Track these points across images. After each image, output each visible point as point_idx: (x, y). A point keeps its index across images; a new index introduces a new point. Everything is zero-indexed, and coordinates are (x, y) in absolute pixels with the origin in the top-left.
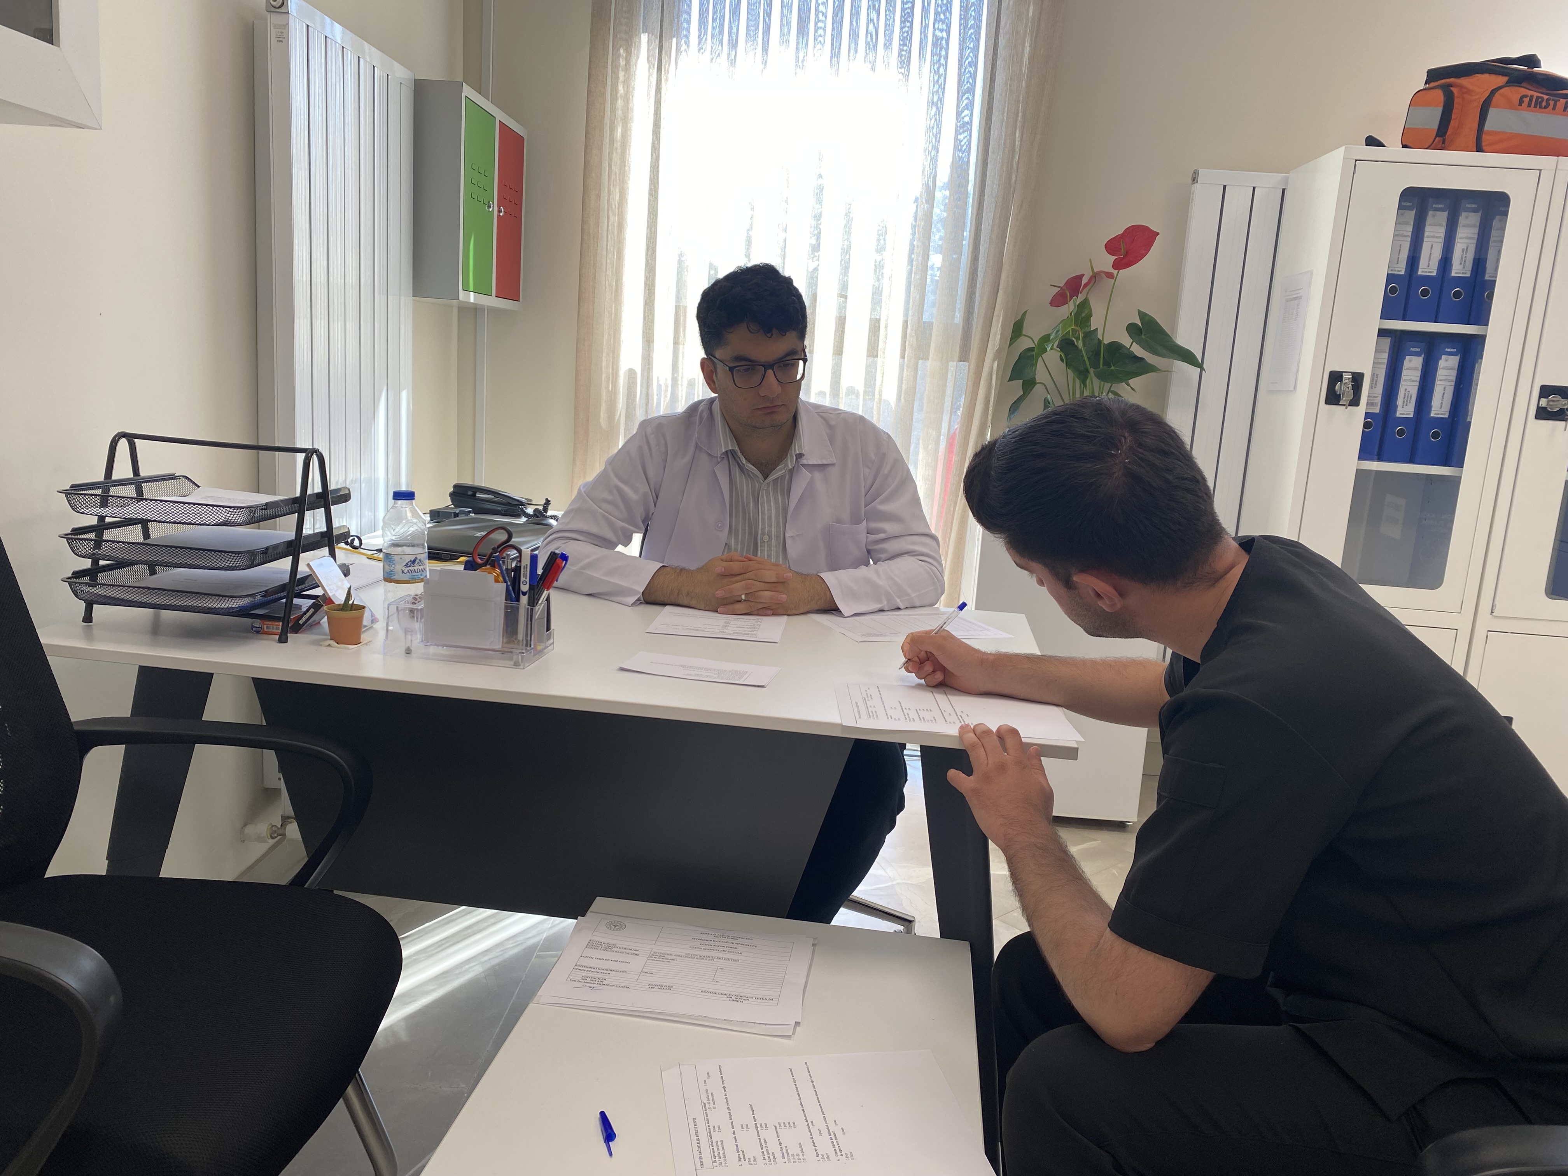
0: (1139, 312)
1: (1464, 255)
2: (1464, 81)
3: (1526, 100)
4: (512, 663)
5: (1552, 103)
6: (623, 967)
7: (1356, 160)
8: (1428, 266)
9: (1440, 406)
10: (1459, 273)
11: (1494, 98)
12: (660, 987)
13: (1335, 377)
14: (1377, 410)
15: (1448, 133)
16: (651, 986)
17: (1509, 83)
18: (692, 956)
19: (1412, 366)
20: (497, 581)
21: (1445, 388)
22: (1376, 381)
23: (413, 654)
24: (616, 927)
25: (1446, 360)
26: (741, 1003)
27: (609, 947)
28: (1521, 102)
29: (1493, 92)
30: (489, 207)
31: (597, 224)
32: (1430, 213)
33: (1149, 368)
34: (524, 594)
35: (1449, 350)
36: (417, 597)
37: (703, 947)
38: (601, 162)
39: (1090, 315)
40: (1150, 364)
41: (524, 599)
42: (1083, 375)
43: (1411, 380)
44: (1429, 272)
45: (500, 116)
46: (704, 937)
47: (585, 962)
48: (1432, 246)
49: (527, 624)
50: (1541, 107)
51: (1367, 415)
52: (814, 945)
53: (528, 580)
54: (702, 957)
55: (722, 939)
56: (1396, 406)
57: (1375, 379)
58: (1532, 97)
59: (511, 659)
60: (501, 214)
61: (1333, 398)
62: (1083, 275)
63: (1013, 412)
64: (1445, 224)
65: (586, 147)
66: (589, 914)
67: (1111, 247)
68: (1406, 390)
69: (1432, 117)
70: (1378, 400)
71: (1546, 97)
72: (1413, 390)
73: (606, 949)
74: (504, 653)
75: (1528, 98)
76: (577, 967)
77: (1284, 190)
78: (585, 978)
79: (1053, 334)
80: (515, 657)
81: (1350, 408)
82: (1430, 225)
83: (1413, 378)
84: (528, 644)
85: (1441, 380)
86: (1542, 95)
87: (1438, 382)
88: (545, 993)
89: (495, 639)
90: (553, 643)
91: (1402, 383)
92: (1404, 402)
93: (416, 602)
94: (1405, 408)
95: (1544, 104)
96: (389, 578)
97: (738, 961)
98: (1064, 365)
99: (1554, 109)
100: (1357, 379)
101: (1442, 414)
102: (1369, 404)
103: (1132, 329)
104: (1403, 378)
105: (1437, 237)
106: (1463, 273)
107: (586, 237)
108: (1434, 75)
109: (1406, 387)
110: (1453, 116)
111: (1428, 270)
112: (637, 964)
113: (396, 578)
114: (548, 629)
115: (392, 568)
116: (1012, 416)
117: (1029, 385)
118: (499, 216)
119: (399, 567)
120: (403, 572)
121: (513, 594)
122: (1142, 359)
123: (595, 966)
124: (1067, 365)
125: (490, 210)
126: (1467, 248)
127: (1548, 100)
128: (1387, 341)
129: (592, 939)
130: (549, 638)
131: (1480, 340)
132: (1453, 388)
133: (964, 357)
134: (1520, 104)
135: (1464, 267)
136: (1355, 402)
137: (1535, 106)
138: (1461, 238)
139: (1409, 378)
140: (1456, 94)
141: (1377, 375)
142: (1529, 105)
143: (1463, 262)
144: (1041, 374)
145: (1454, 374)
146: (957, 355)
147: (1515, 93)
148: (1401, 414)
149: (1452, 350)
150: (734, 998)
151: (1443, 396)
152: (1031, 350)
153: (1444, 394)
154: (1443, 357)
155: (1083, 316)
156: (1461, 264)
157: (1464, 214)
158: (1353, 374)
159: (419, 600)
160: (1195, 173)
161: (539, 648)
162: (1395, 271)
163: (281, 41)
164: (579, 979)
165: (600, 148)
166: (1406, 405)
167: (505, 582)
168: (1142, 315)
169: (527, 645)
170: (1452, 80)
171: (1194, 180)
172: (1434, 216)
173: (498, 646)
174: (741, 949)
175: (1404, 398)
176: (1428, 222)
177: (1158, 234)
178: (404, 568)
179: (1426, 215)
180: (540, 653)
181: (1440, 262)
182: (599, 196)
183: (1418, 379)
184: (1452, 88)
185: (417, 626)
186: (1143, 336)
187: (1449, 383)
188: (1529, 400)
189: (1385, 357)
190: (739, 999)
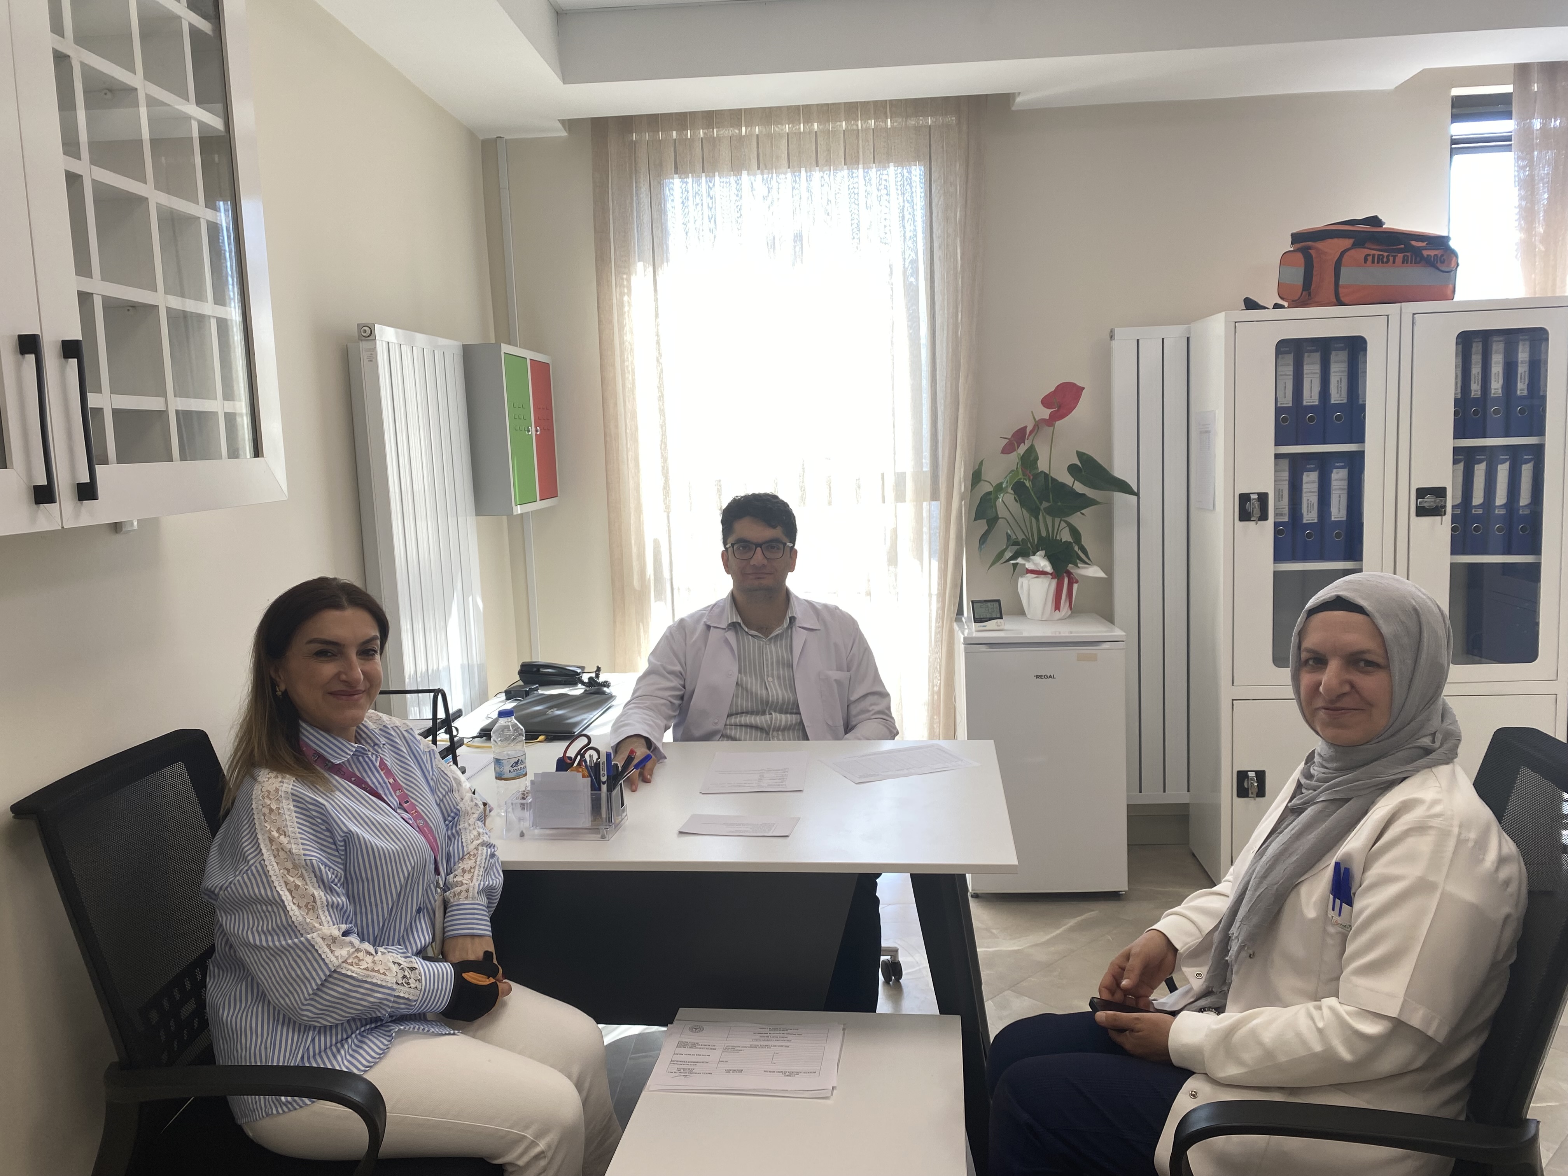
0: (1077, 452)
1: (1339, 386)
2: (1319, 245)
3: (1370, 259)
4: (599, 836)
5: (1391, 258)
6: (706, 1059)
7: (1236, 322)
8: (1311, 396)
9: (1338, 511)
10: (1337, 400)
11: (1343, 260)
12: (734, 1071)
13: (1244, 498)
14: (1286, 519)
15: (1313, 287)
16: (728, 1071)
17: (1354, 246)
18: (755, 1047)
19: (1310, 481)
20: (584, 776)
21: (1340, 496)
22: (1282, 495)
23: (526, 836)
24: (697, 1029)
25: (1337, 473)
26: (793, 1078)
27: (694, 1045)
28: (1366, 260)
29: (1343, 253)
30: (529, 431)
31: (617, 427)
32: (1306, 355)
33: (1090, 502)
34: (604, 783)
35: (1338, 464)
36: (525, 793)
37: (762, 1038)
38: (614, 377)
39: (1037, 459)
40: (1089, 498)
41: (604, 787)
42: (1034, 512)
43: (1311, 492)
44: (1312, 402)
45: (529, 355)
46: (762, 1031)
47: (676, 1058)
48: (1311, 381)
49: (608, 805)
50: (1383, 263)
51: (1276, 525)
52: (844, 1029)
53: (606, 773)
54: (762, 1047)
55: (775, 1032)
56: (1302, 515)
57: (1281, 493)
58: (1374, 255)
59: (598, 833)
60: (538, 433)
61: (1245, 515)
62: (1026, 427)
63: (983, 543)
64: (1319, 362)
65: (601, 365)
66: (675, 1022)
67: (1046, 402)
68: (1308, 500)
69: (1297, 275)
70: (1286, 510)
71: (1386, 254)
72: (1314, 499)
73: (691, 1047)
74: (594, 829)
75: (1371, 257)
76: (673, 1062)
77: (1188, 338)
78: (679, 1070)
79: (1005, 483)
80: (601, 831)
81: (1260, 523)
82: (1307, 364)
83: (1313, 490)
84: (610, 820)
85: (1335, 490)
86: (1381, 253)
87: (1333, 492)
88: (651, 1083)
89: (585, 820)
90: (627, 815)
91: (1304, 495)
92: (1308, 510)
93: (525, 797)
94: (1310, 515)
95: (1385, 260)
96: (499, 777)
97: (788, 1047)
98: (1018, 505)
99: (1394, 262)
100: (1263, 498)
101: (1341, 518)
102: (1276, 515)
103: (1072, 469)
104: (1304, 490)
105: (1314, 373)
106: (1341, 400)
107: (608, 439)
108: (1296, 238)
109: (1308, 498)
110: (1314, 273)
111: (1311, 401)
112: (715, 1055)
113: (505, 776)
114: (623, 805)
115: (501, 770)
116: (982, 547)
117: (992, 522)
118: (536, 435)
119: (507, 768)
120: (510, 771)
121: (596, 786)
122: (1084, 495)
123: (685, 1060)
124: (1021, 505)
125: (530, 433)
126: (1341, 380)
127: (1388, 256)
128: (1285, 463)
129: (680, 1040)
130: (623, 811)
131: (1361, 454)
132: (1346, 495)
133: (935, 497)
134: (1365, 262)
135: (1340, 396)
136: (1264, 517)
137: (1378, 263)
138: (1335, 372)
139: (1308, 490)
140: (1314, 255)
141: (1282, 490)
142: (1373, 262)
143: (1339, 391)
144: (1002, 511)
145: (1344, 484)
146: (929, 494)
147: (1359, 253)
148: (1307, 520)
149: (1341, 464)
150: (787, 1074)
151: (1339, 503)
152: (989, 493)
153: (1340, 501)
154: (1335, 471)
155: (1029, 460)
156: (1338, 393)
157: (1334, 353)
158: (1259, 494)
159: (526, 795)
160: (1111, 331)
161: (617, 821)
162: (1284, 404)
163: (371, 361)
164: (675, 1071)
165: (614, 366)
166: (1311, 512)
167: (591, 776)
168: (1080, 455)
169: (609, 822)
170: (1310, 243)
171: (1112, 337)
172: (1309, 356)
173: (588, 824)
174: (790, 1037)
175: (1308, 507)
176: (1305, 363)
177: (1083, 388)
178: (511, 769)
179: (1303, 357)
180: (618, 826)
181: (1320, 393)
182: (616, 404)
183: (1316, 490)
184: (1310, 251)
185: (527, 814)
186: (1083, 473)
187: (1342, 491)
188: (1407, 502)
189: (1286, 475)
190: (791, 1074)
